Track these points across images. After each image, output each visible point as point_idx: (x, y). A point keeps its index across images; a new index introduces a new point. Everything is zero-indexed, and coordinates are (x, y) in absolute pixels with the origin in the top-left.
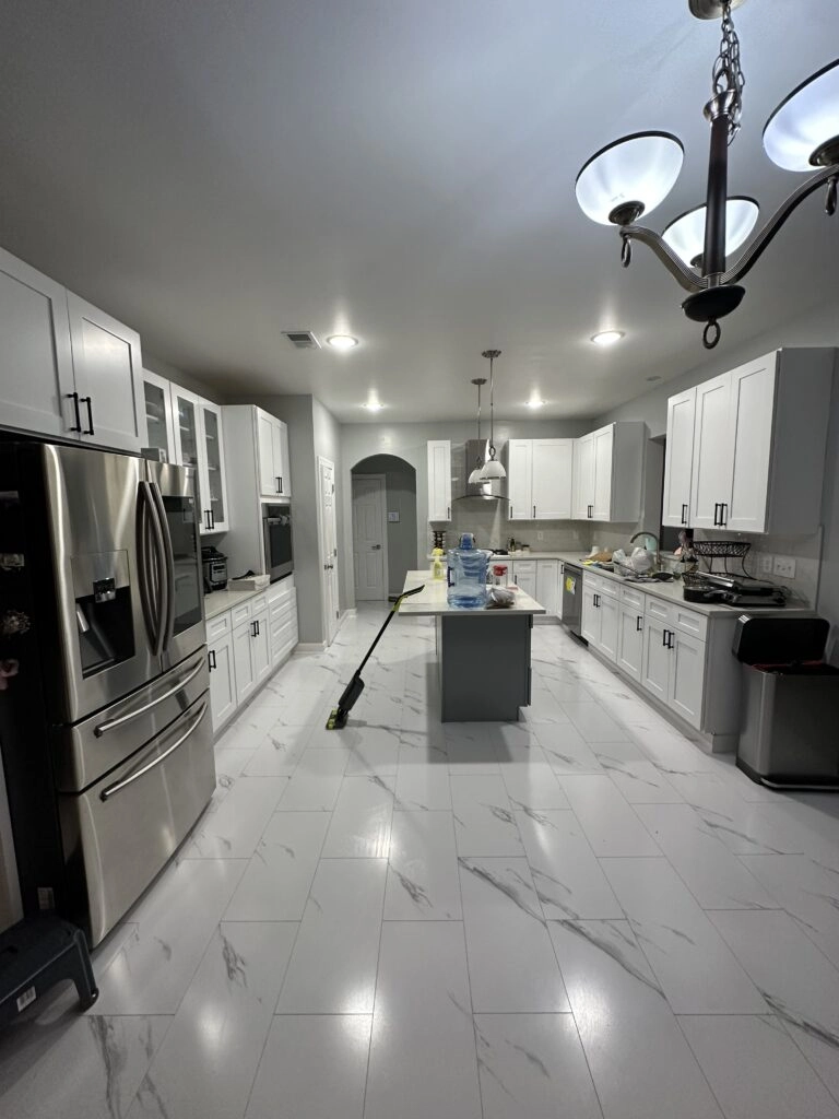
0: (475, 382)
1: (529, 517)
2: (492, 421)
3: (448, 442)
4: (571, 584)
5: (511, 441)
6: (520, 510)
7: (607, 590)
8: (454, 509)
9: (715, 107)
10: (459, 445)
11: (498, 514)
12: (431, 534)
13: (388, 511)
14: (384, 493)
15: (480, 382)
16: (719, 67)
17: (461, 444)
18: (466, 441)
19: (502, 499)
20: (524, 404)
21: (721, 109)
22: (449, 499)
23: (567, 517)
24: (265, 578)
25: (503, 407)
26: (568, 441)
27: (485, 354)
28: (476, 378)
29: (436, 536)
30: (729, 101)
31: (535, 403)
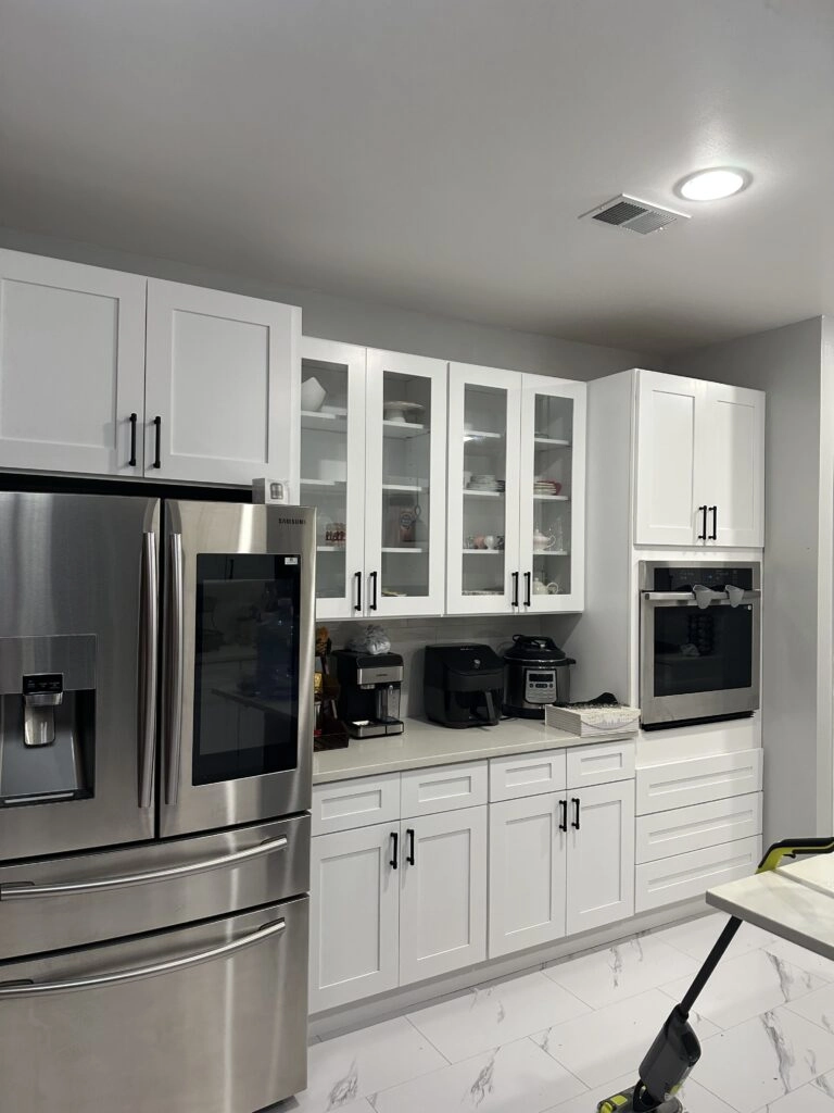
24: (629, 714)
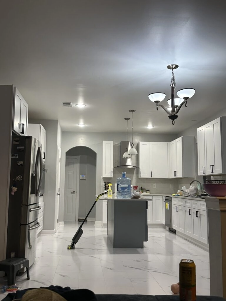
0: (125, 119)
1: (149, 177)
2: (133, 133)
3: (113, 142)
4: (168, 205)
5: (140, 142)
6: (145, 174)
7: (180, 203)
8: (114, 172)
9: (172, 85)
10: (117, 143)
11: (135, 175)
12: (103, 184)
13: (80, 174)
14: (79, 165)
15: (127, 119)
16: (172, 79)
17: (118, 143)
18: (120, 141)
19: (136, 168)
20: (145, 127)
21: (173, 86)
22: (112, 167)
23: (166, 177)
25: (136, 128)
26: (165, 144)
27: (130, 111)
28: (126, 118)
29: (106, 184)
30: (174, 85)
31: (150, 127)
